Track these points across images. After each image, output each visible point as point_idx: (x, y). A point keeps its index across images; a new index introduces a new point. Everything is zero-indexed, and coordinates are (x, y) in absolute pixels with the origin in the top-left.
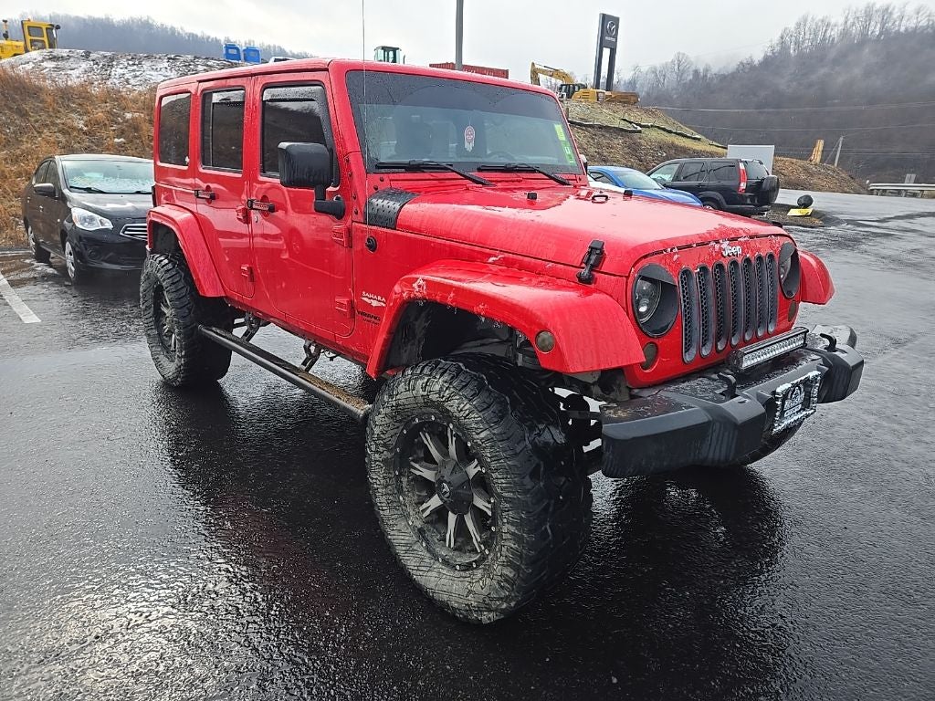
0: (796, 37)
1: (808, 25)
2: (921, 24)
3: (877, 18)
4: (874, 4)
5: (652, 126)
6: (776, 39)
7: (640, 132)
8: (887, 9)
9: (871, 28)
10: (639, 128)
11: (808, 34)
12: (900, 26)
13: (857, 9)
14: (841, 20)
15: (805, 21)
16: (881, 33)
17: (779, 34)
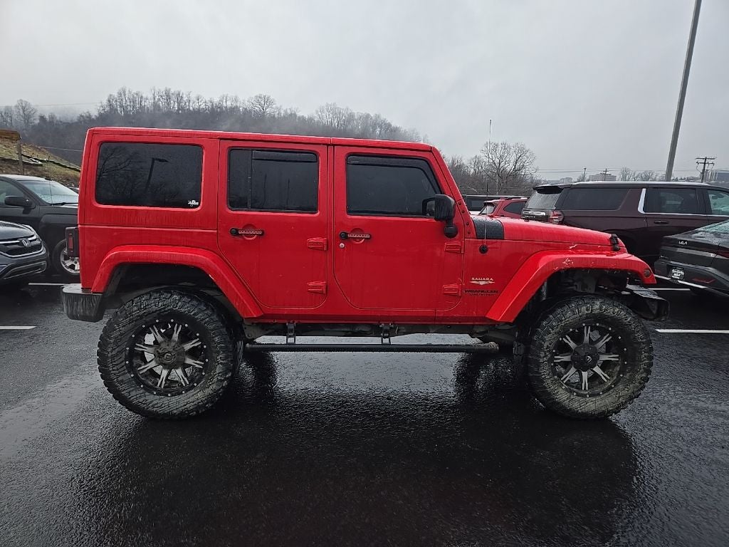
0: (120, 102)
1: (127, 96)
2: (201, 107)
3: (174, 98)
4: (170, 89)
5: (48, 161)
6: (105, 102)
7: (41, 165)
8: (179, 94)
9: (172, 105)
10: (40, 163)
11: (128, 101)
12: (189, 106)
13: (159, 90)
14: (150, 96)
15: (124, 92)
16: (179, 109)
17: (107, 99)
